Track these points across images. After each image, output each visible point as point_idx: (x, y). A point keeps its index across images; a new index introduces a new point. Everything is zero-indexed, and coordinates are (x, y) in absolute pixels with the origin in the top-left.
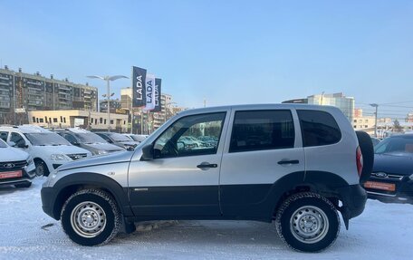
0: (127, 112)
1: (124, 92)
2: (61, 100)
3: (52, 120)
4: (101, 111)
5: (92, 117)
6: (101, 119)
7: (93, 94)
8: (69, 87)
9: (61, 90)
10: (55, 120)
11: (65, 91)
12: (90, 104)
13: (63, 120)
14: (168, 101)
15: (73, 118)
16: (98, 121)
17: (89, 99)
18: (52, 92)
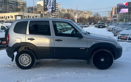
0: (40, 12)
1: (38, 3)
2: (10, 8)
3: (7, 18)
4: (28, 12)
5: (24, 15)
6: (28, 16)
7: (24, 4)
8: (13, 2)
9: (11, 3)
10: (9, 17)
11: (12, 4)
12: (23, 9)
13: (12, 17)
14: (59, 6)
15: (16, 16)
16: (27, 17)
17: (22, 7)
18: (6, 4)
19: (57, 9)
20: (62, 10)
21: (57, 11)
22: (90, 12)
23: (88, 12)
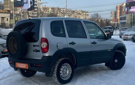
0: (9, 12)
19: (35, 6)
20: (43, 8)
21: (36, 9)
22: (85, 12)
23: (83, 12)
